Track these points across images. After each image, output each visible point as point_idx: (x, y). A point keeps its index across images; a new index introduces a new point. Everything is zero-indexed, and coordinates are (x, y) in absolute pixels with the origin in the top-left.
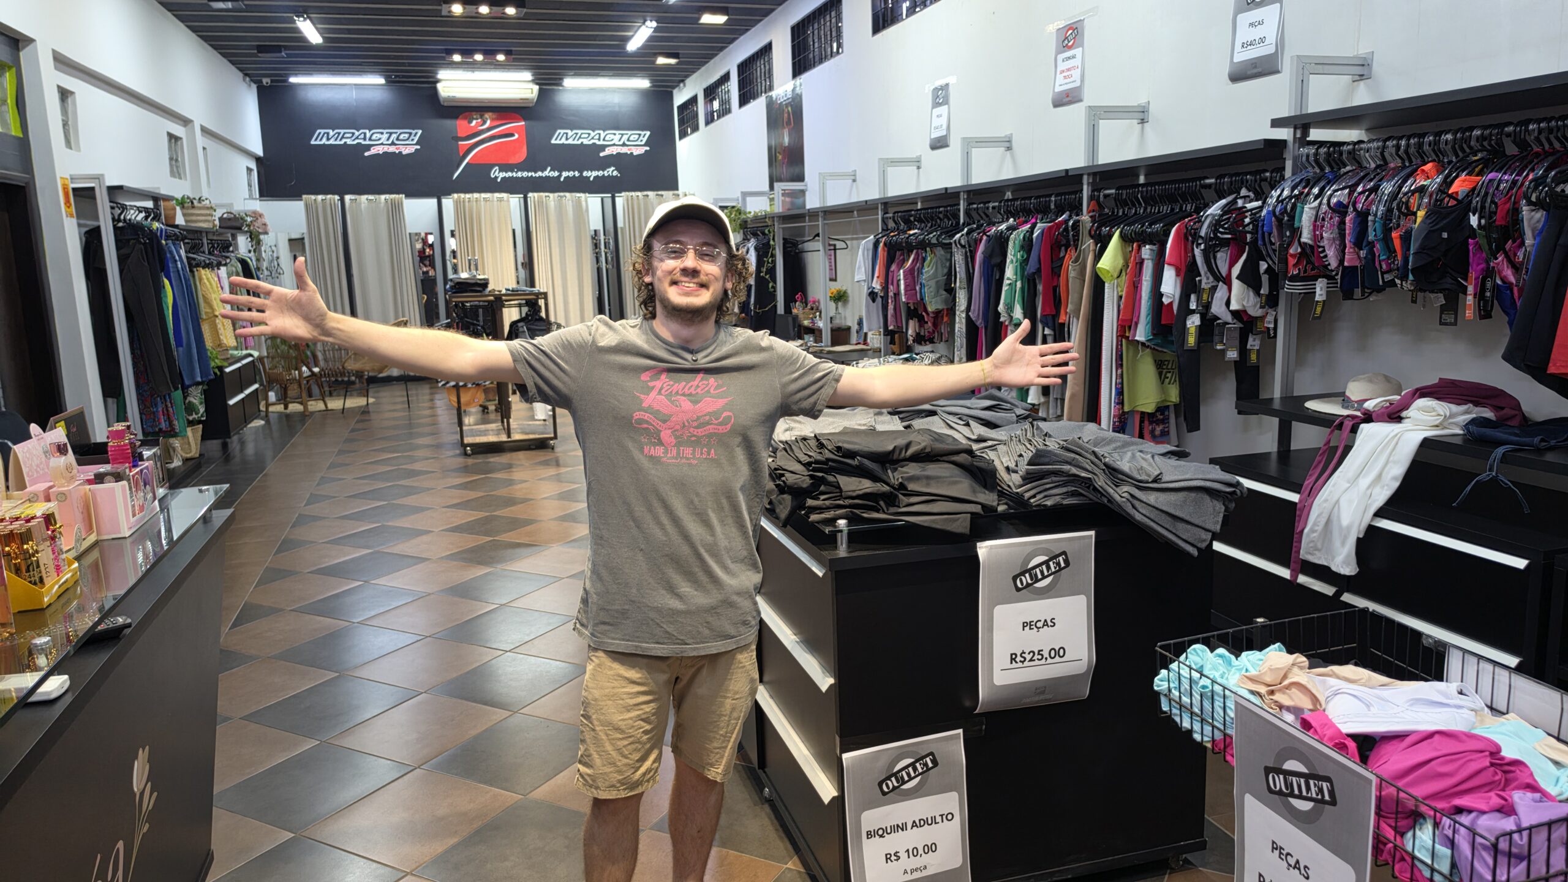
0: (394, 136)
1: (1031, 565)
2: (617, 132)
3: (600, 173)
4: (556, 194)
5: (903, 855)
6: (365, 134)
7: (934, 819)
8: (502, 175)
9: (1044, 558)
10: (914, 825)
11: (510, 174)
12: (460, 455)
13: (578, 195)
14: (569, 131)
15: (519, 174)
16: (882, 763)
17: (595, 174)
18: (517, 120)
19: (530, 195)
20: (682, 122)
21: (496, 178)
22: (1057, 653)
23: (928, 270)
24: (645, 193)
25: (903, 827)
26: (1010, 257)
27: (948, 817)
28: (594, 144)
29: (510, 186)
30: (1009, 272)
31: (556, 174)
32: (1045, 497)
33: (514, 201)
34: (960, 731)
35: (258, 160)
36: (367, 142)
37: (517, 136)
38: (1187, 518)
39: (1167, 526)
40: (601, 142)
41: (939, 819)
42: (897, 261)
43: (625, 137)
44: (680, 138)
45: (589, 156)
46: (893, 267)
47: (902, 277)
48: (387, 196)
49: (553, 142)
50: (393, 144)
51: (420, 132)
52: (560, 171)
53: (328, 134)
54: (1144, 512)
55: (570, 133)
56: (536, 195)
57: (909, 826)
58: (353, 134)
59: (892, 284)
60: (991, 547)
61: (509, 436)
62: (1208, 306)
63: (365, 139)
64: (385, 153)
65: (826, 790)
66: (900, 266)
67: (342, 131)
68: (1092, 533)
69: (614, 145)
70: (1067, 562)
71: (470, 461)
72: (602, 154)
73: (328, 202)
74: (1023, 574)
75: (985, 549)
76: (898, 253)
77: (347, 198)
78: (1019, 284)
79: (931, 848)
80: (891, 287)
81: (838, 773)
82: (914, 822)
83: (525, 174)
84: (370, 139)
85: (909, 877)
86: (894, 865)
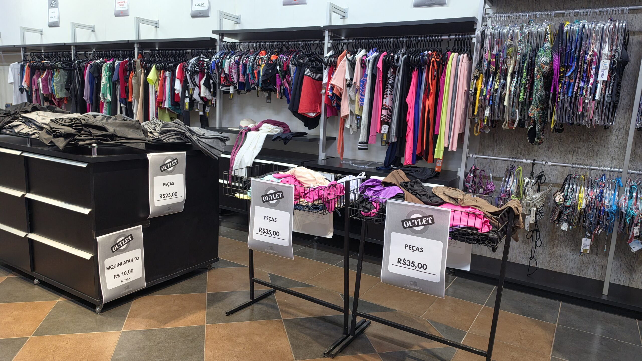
1: (166, 162)
5: (121, 275)
7: (132, 261)
9: (170, 160)
10: (125, 263)
16: (113, 240)
22: (175, 194)
23: (56, 79)
25: (120, 264)
26: (103, 74)
27: (137, 258)
30: (104, 80)
32: (169, 139)
34: (141, 226)
38: (215, 147)
39: (209, 150)
41: (134, 260)
42: (36, 74)
46: (35, 77)
47: (40, 82)
54: (202, 144)
57: (123, 264)
59: (34, 85)
60: (153, 156)
62: (192, 95)
66: (39, 76)
68: (185, 152)
70: (177, 162)
74: (163, 166)
75: (150, 156)
76: (37, 71)
78: (108, 85)
79: (131, 271)
82: (125, 262)
85: (123, 283)
86: (117, 279)
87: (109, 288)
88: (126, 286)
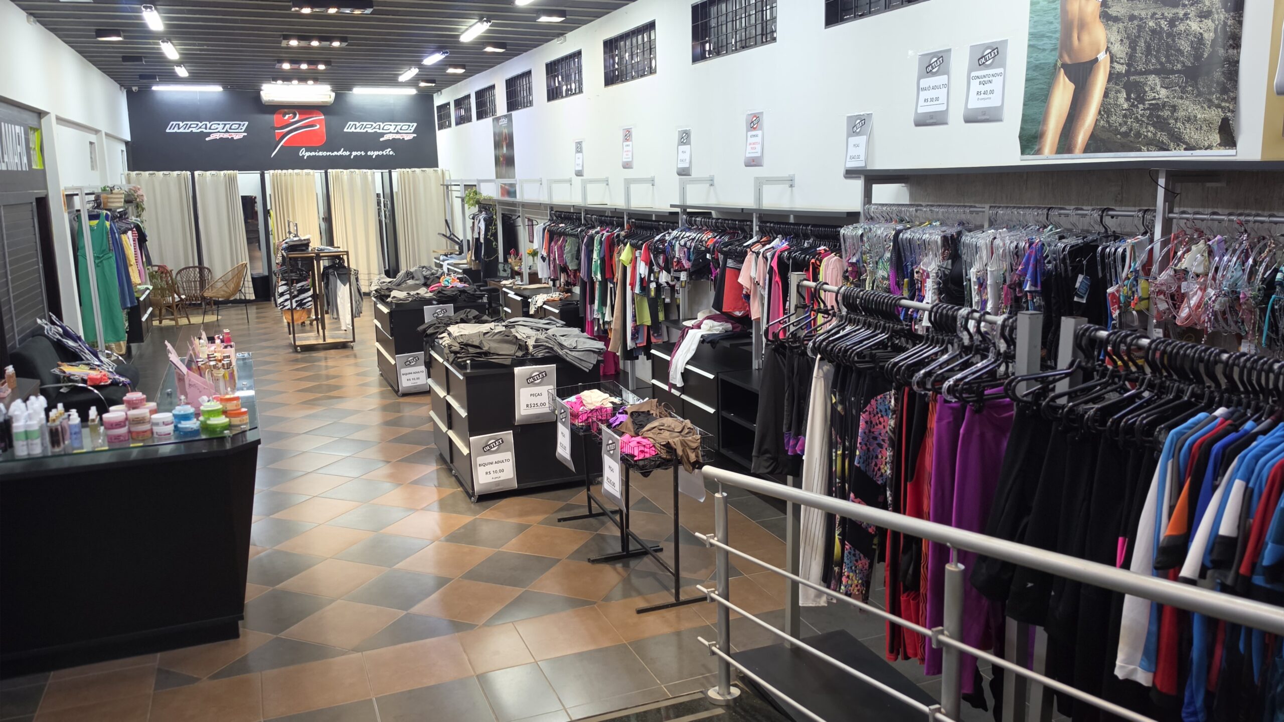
0: (228, 126)
1: (533, 375)
2: (393, 124)
3: (380, 153)
4: (348, 170)
5: (492, 472)
6: (206, 125)
7: (503, 461)
8: (308, 154)
9: (538, 373)
10: (495, 462)
11: (313, 154)
12: (293, 352)
13: (365, 170)
14: (357, 123)
15: (321, 154)
16: (484, 441)
17: (376, 153)
18: (319, 115)
19: (329, 171)
20: (440, 118)
21: (303, 156)
22: (542, 405)
23: (567, 248)
24: (413, 169)
25: (492, 463)
26: (595, 248)
28: (376, 132)
29: (313, 164)
30: (595, 256)
31: (348, 153)
32: (540, 353)
33: (317, 175)
34: (511, 431)
35: (127, 143)
36: (208, 131)
37: (318, 126)
38: (586, 360)
39: (579, 362)
40: (381, 131)
41: (505, 461)
42: (554, 240)
43: (399, 127)
44: (439, 129)
45: (372, 141)
46: (553, 244)
47: (556, 250)
48: (225, 172)
49: (345, 130)
50: (227, 132)
51: (247, 123)
52: (351, 152)
53: (179, 125)
54: (571, 358)
55: (358, 124)
56: (334, 171)
58: (197, 125)
59: (552, 253)
60: (519, 369)
61: (324, 340)
62: (658, 279)
63: (206, 128)
64: (221, 139)
65: (465, 451)
66: (556, 243)
67: (189, 123)
68: (555, 365)
69: (390, 133)
70: (546, 375)
71: (299, 356)
72: (381, 139)
73: (183, 176)
74: (531, 378)
75: (517, 370)
76: (554, 237)
77: (196, 173)
78: (599, 262)
79: (502, 471)
80: (551, 255)
81: (468, 445)
83: (325, 154)
84: (210, 129)
85: (494, 480)
86: (488, 476)
87: (481, 482)
88: (498, 483)
